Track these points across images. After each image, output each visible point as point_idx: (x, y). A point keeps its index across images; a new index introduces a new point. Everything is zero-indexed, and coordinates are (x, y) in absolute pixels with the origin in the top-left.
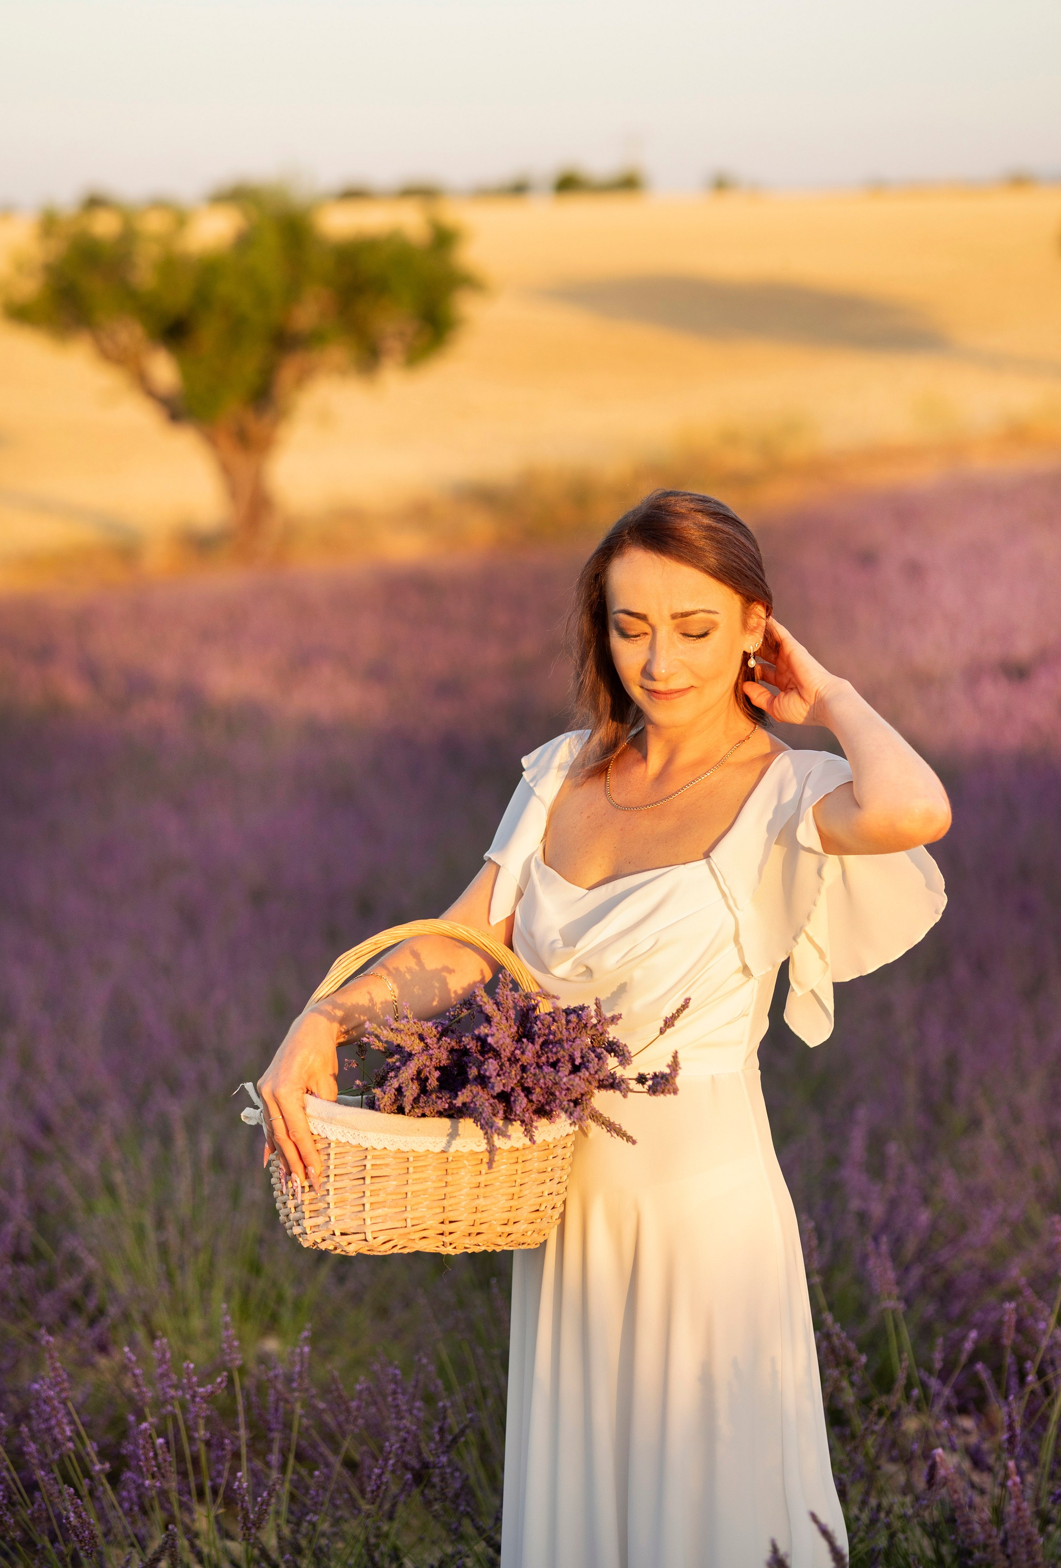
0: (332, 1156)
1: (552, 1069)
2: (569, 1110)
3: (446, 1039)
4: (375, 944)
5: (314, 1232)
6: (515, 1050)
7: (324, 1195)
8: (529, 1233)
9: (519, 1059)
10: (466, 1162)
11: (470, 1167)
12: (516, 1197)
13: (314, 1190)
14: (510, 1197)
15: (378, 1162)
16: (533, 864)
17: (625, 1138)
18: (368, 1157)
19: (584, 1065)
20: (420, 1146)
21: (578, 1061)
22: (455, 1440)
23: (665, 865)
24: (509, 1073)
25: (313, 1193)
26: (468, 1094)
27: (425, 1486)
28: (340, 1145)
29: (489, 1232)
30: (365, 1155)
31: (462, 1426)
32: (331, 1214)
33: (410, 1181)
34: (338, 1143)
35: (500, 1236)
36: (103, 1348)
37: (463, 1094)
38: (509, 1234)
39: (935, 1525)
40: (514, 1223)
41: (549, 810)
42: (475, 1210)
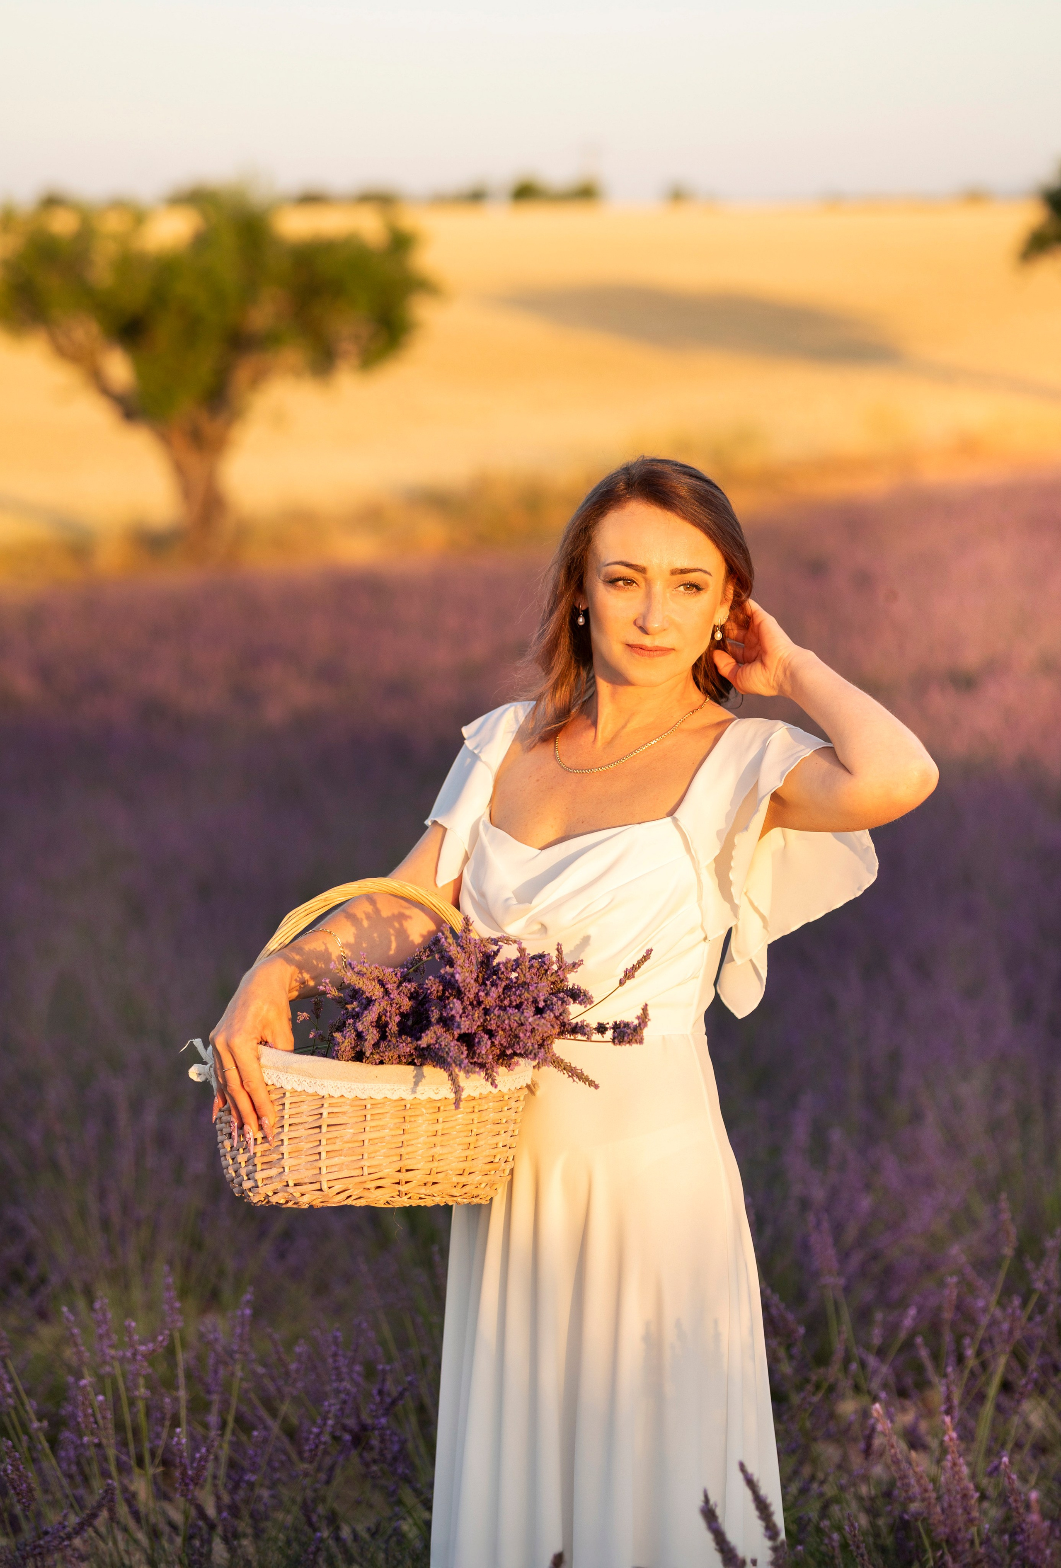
0: (287, 1106)
1: (517, 1011)
2: (534, 1051)
3: (407, 984)
4: (325, 900)
5: (266, 1185)
6: (479, 991)
7: (278, 1146)
8: (483, 1185)
9: (482, 1001)
10: (424, 1111)
11: (427, 1115)
12: (472, 1147)
13: (268, 1142)
14: (466, 1146)
15: (335, 1110)
16: (481, 827)
17: (587, 1083)
18: (325, 1106)
19: (549, 1006)
20: (378, 1093)
21: (541, 1004)
22: (394, 1403)
23: (621, 824)
24: (472, 1016)
25: (267, 1144)
26: (433, 1036)
27: (364, 1448)
28: (296, 1094)
29: (445, 1182)
30: (321, 1103)
31: (400, 1389)
32: (285, 1164)
33: (367, 1129)
34: (294, 1092)
35: (455, 1187)
36: (43, 1315)
37: (427, 1035)
38: (464, 1186)
39: (872, 1499)
40: (470, 1173)
41: (495, 776)
42: (431, 1159)
